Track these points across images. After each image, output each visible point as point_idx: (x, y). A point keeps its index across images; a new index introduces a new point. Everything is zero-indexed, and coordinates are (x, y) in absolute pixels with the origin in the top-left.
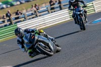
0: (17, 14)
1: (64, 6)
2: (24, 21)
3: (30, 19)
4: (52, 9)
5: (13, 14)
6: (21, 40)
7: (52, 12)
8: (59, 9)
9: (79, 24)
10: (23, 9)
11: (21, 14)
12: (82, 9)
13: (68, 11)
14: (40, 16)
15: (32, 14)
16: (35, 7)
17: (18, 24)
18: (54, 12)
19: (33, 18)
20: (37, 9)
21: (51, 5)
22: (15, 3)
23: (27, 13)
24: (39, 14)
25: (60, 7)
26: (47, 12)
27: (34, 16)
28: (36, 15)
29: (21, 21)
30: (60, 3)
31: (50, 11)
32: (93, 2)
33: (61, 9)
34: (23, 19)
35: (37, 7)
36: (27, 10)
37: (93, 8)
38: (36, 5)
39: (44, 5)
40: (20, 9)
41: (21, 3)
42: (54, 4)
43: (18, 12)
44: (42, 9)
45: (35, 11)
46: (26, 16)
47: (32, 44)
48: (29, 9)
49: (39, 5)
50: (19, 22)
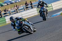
0: (5, 11)
1: (34, 6)
2: (9, 15)
3: (13, 14)
4: (27, 8)
5: (3, 11)
6: (13, 24)
7: (27, 10)
8: (31, 8)
9: (42, 17)
10: (9, 8)
11: (8, 11)
12: (45, 8)
13: (36, 9)
14: (19, 12)
15: (15, 11)
16: (16, 7)
17: (6, 17)
18: (28, 10)
19: (15, 13)
20: (18, 8)
21: (26, 6)
22: (4, 4)
23: (11, 11)
24: (19, 11)
25: (32, 7)
26: (23, 10)
27: (16, 12)
28: (17, 12)
29: (7, 15)
30: (31, 4)
31: (26, 9)
32: (52, 4)
33: (32, 8)
34: (9, 14)
35: (17, 7)
36: (11, 9)
37: (52, 7)
38: (17, 5)
39: (22, 6)
40: (7, 8)
41: (8, 4)
42: (28, 5)
43: (6, 10)
44: (21, 8)
45: (16, 9)
46: (11, 12)
47: (21, 27)
48: (13, 8)
49: (19, 6)
50: (6, 16)
